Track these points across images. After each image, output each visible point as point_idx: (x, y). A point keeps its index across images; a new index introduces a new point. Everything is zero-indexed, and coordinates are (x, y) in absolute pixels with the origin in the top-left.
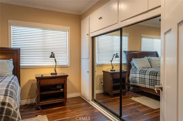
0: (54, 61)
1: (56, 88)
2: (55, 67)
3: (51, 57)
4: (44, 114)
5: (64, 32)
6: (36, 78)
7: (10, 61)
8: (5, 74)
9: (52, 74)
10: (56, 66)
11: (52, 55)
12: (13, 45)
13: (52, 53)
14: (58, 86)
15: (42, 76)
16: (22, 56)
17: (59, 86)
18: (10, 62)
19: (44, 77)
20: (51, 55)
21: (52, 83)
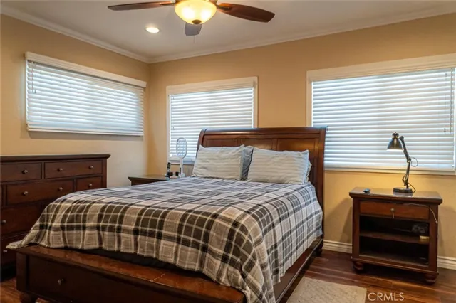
0: (403, 158)
1: (408, 231)
2: (405, 172)
3: (392, 145)
4: (363, 284)
5: (444, 73)
6: (351, 195)
7: (305, 154)
8: (292, 179)
9: (395, 191)
10: (408, 170)
11: (395, 141)
12: (315, 122)
13: (395, 135)
14: (415, 226)
15: (366, 192)
16: (328, 145)
17: (419, 228)
18: (303, 156)
19: (374, 196)
20: (393, 141)
21: (390, 214)
